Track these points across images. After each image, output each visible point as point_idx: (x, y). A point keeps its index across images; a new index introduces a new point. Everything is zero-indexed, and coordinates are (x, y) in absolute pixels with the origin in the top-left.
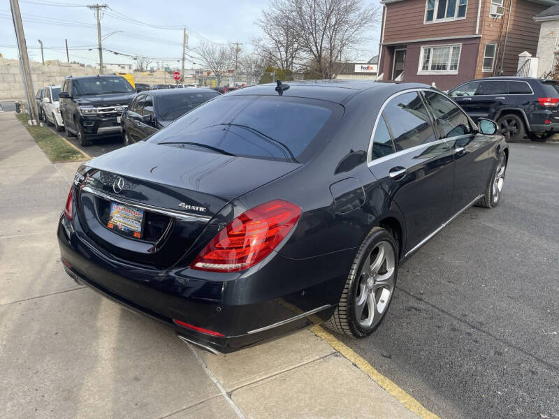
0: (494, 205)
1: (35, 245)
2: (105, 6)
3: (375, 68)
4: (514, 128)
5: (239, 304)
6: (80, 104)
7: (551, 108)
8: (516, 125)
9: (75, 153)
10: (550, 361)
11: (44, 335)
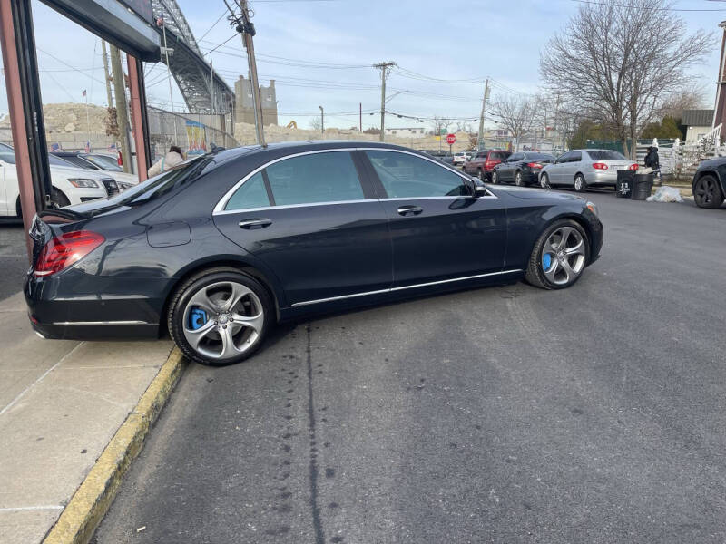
2: (391, 64)
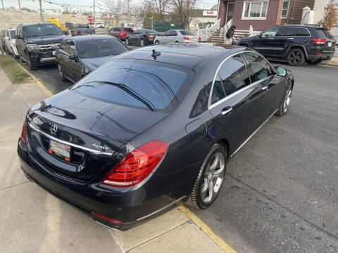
0: (284, 114)
1: (5, 148)
3: (216, 13)
4: (298, 57)
5: (132, 205)
6: (28, 43)
7: (320, 45)
8: (299, 55)
9: (27, 76)
10: (312, 221)
11: (14, 214)
